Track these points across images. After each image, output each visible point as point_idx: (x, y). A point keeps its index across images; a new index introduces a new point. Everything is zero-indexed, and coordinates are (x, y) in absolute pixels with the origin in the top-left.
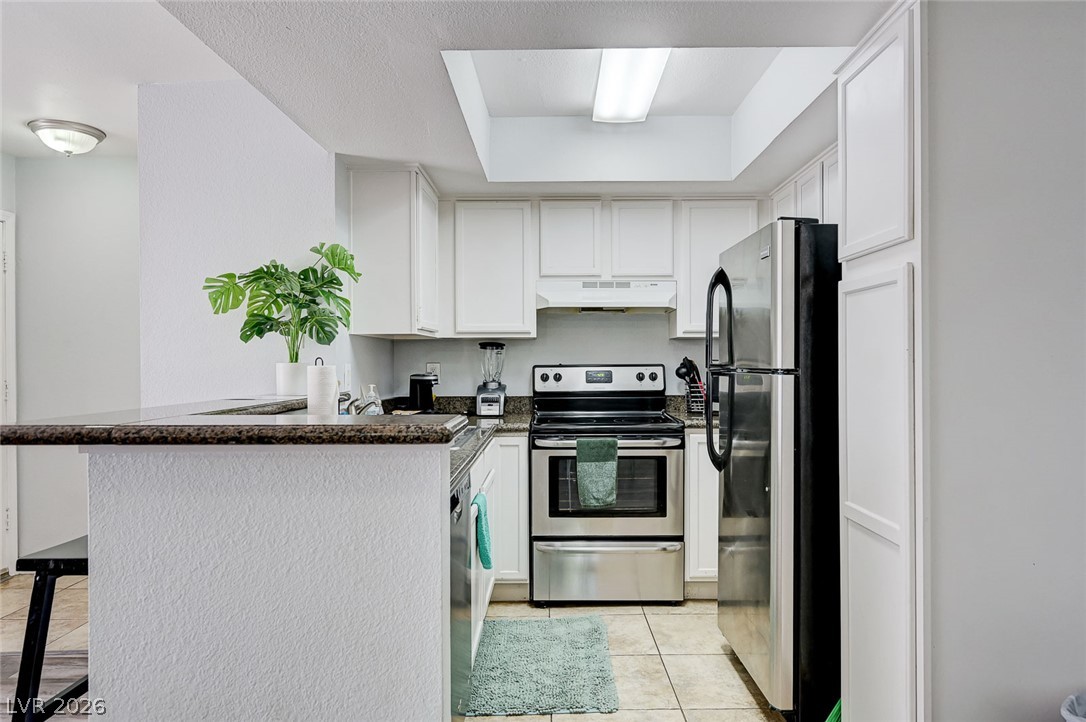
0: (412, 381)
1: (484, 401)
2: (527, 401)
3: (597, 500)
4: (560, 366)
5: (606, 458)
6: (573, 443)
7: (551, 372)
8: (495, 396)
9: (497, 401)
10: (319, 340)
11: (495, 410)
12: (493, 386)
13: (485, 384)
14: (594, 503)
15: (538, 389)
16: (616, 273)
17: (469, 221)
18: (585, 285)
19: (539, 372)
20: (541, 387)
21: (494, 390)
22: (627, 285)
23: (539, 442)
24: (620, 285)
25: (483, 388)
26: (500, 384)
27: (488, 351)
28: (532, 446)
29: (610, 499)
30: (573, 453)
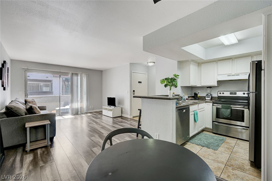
0: (194, 93)
1: (207, 97)
2: (217, 98)
3: (226, 116)
4: (224, 91)
5: (228, 109)
6: (221, 105)
7: (222, 92)
8: (209, 96)
9: (209, 97)
10: (175, 87)
11: (209, 99)
12: (209, 94)
13: (208, 94)
14: (225, 117)
15: (218, 95)
16: (235, 73)
17: (204, 67)
18: (228, 76)
19: (219, 92)
20: (219, 95)
21: (209, 95)
22: (239, 75)
23: (214, 105)
24: (236, 75)
25: (207, 95)
26: (211, 94)
27: (208, 89)
28: (213, 105)
29: (229, 116)
30: (221, 107)
